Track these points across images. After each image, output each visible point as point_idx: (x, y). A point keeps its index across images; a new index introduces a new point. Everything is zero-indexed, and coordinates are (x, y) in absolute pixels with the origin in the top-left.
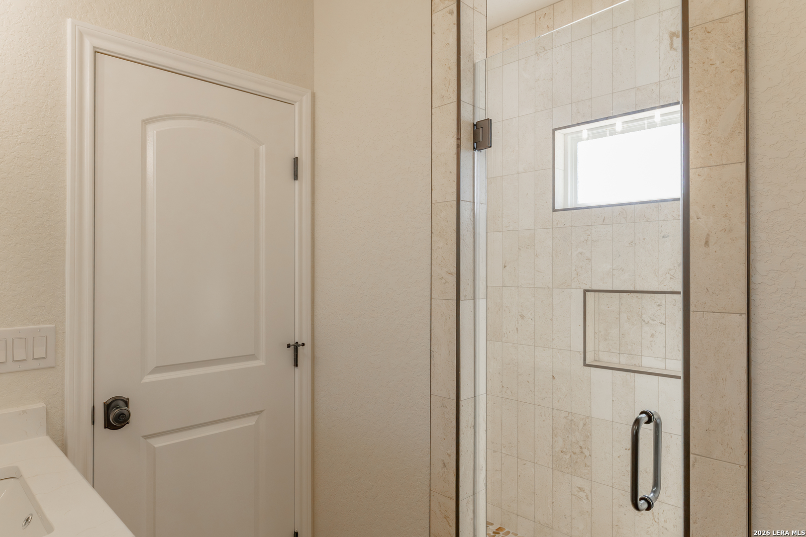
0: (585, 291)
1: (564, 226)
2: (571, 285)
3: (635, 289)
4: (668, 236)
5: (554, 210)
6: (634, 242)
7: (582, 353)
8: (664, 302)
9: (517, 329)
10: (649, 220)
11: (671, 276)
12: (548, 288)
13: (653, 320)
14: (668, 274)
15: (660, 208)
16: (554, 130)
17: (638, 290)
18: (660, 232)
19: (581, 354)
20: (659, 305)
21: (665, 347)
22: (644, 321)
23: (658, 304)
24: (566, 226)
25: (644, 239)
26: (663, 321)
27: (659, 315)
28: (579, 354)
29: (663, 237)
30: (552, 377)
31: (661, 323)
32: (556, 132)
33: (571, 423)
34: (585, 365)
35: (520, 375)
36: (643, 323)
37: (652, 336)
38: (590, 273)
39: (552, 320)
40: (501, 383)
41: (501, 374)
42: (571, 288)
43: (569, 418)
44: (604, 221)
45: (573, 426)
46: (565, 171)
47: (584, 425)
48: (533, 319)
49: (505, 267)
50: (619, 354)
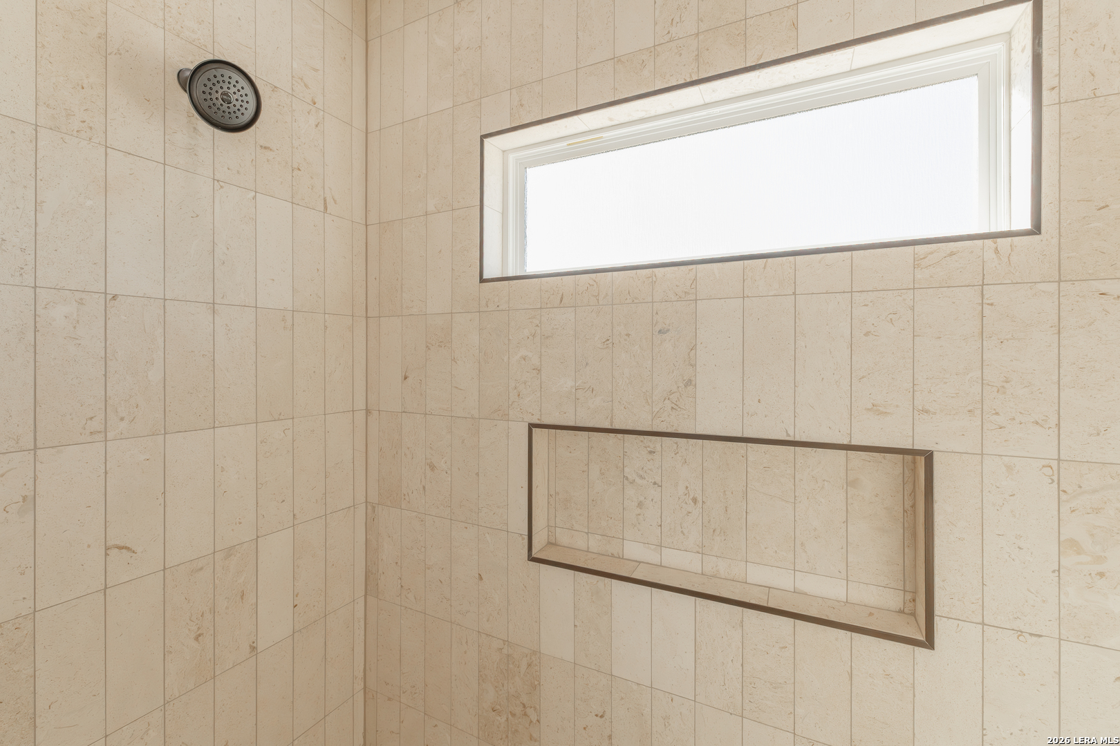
0: (532, 426)
1: (498, 309)
2: (508, 415)
3: (611, 425)
4: (668, 330)
5: (482, 280)
6: (610, 341)
7: (526, 538)
8: (658, 448)
9: (424, 487)
10: (636, 301)
11: (673, 405)
12: (473, 418)
13: (641, 477)
14: (667, 401)
15: (654, 279)
16: (483, 137)
17: (617, 427)
18: (654, 323)
19: (523, 539)
20: (651, 452)
21: (661, 526)
22: (627, 479)
23: (649, 449)
24: (500, 308)
25: (628, 335)
26: (658, 479)
27: (650, 470)
28: (521, 538)
29: (660, 332)
30: (477, 575)
31: (655, 483)
32: (486, 141)
33: (508, 661)
34: (532, 559)
35: (429, 569)
36: (626, 482)
37: (640, 505)
38: (539, 395)
39: (477, 474)
40: (399, 580)
41: (399, 564)
42: (508, 420)
43: (505, 651)
44: (561, 301)
45: (511, 666)
46: (504, 213)
47: (529, 665)
48: (449, 472)
49: (406, 378)
50: (587, 533)
